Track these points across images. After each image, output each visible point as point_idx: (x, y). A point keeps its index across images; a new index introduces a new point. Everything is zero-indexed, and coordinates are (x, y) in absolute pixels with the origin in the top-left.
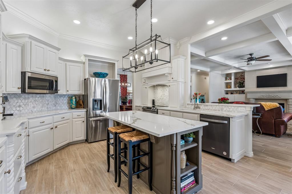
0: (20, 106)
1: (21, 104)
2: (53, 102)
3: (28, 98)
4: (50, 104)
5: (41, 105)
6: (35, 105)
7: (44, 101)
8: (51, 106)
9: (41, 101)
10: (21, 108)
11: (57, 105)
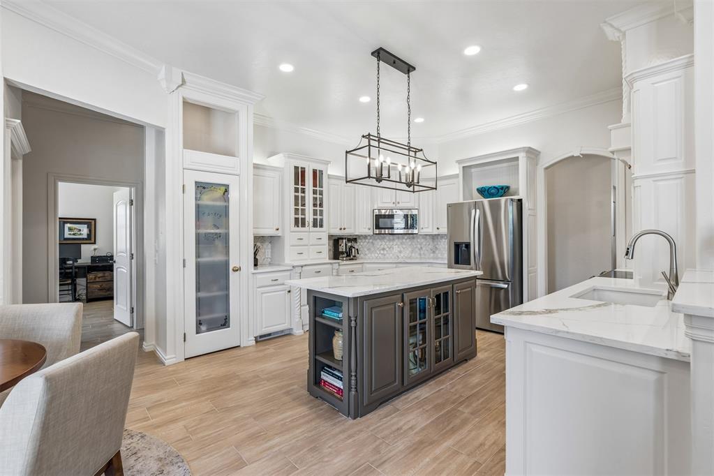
0: (384, 249)
1: (386, 246)
2: (430, 246)
3: (394, 239)
4: (424, 249)
5: (410, 249)
6: (402, 249)
7: (414, 244)
8: (426, 252)
9: (410, 243)
10: (385, 252)
11: (437, 252)
